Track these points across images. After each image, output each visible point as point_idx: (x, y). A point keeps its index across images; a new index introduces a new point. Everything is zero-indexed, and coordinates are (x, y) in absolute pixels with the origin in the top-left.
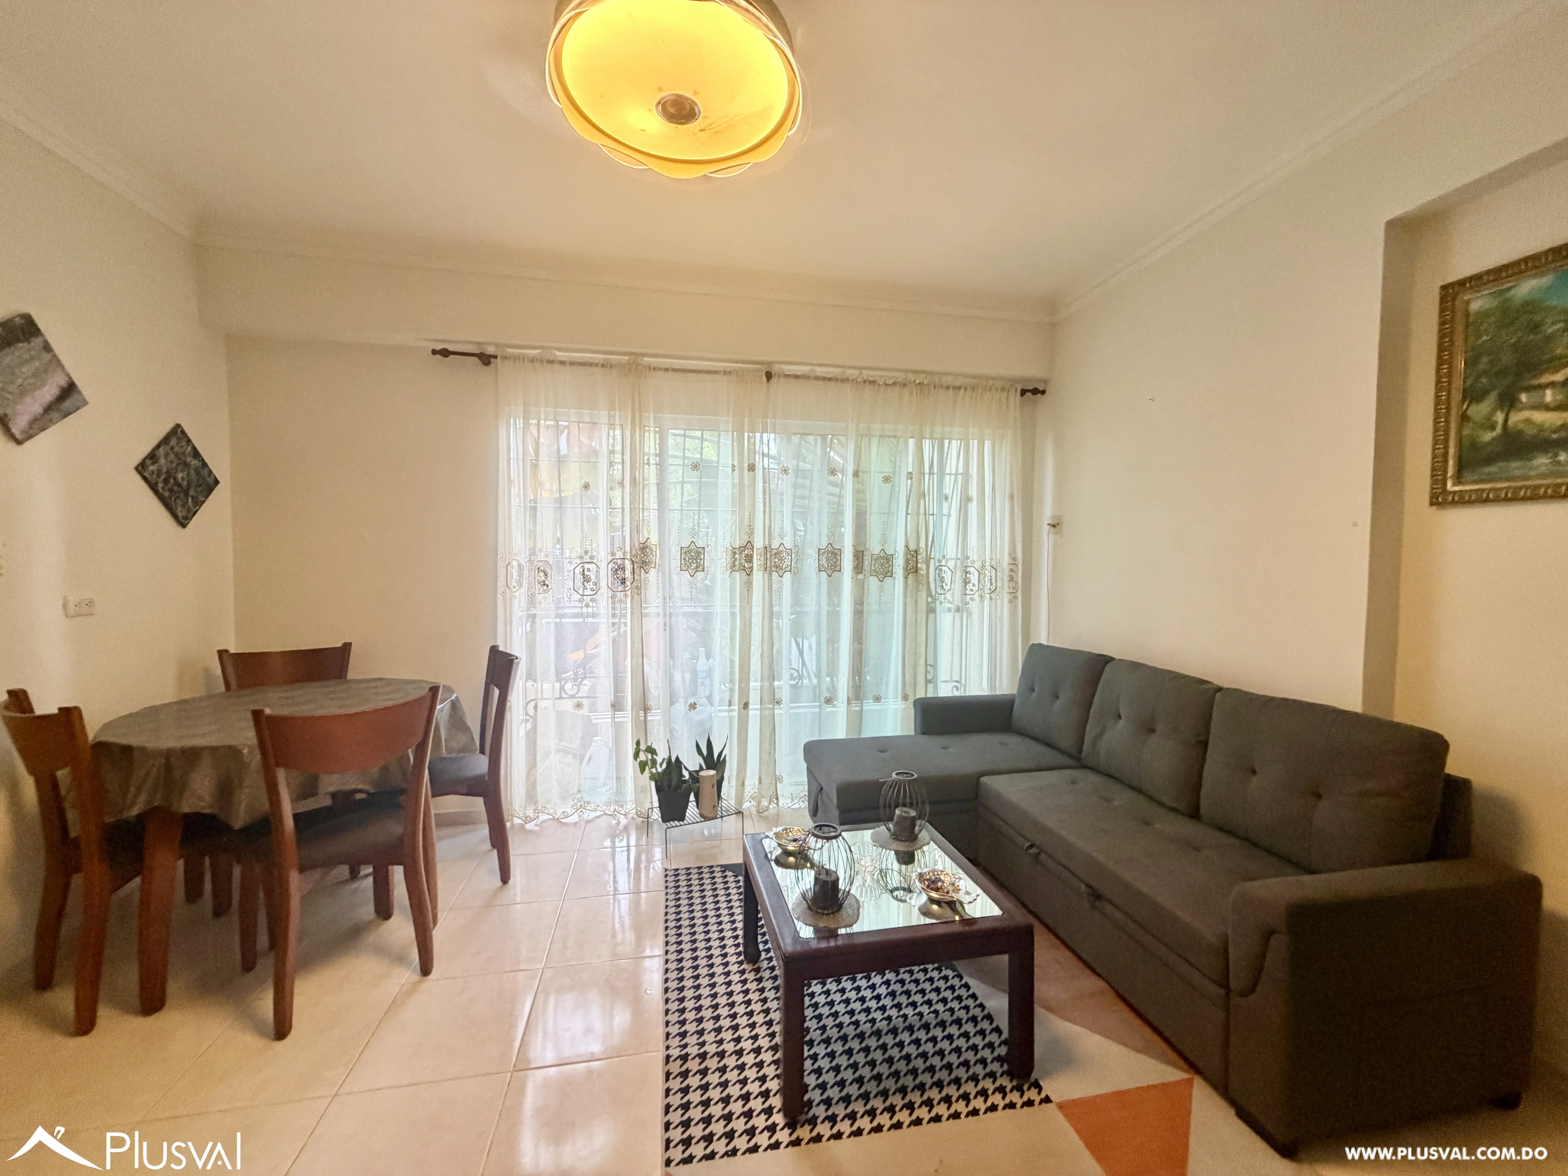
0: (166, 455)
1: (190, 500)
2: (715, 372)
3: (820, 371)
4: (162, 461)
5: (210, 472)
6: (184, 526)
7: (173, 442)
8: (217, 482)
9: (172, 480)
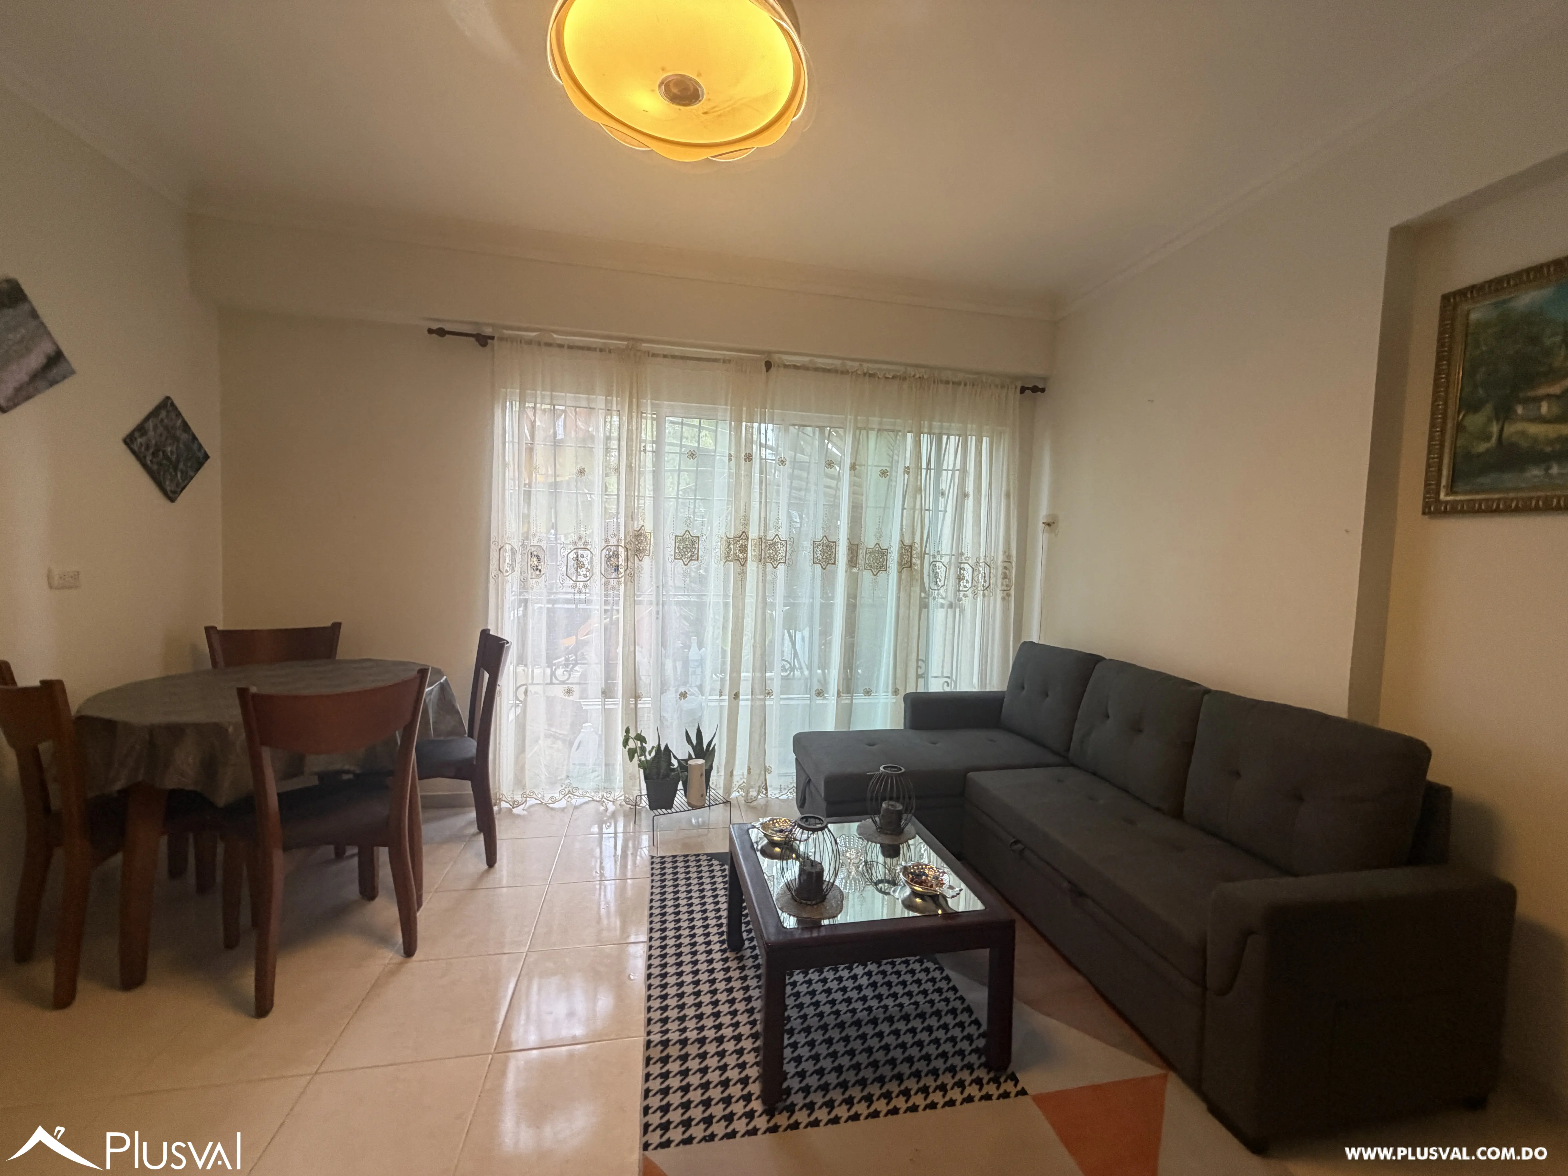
0: (155, 428)
1: (179, 475)
2: (715, 360)
3: (821, 362)
4: (151, 433)
5: (200, 447)
6: (172, 500)
7: (163, 414)
8: (207, 457)
9: (161, 453)
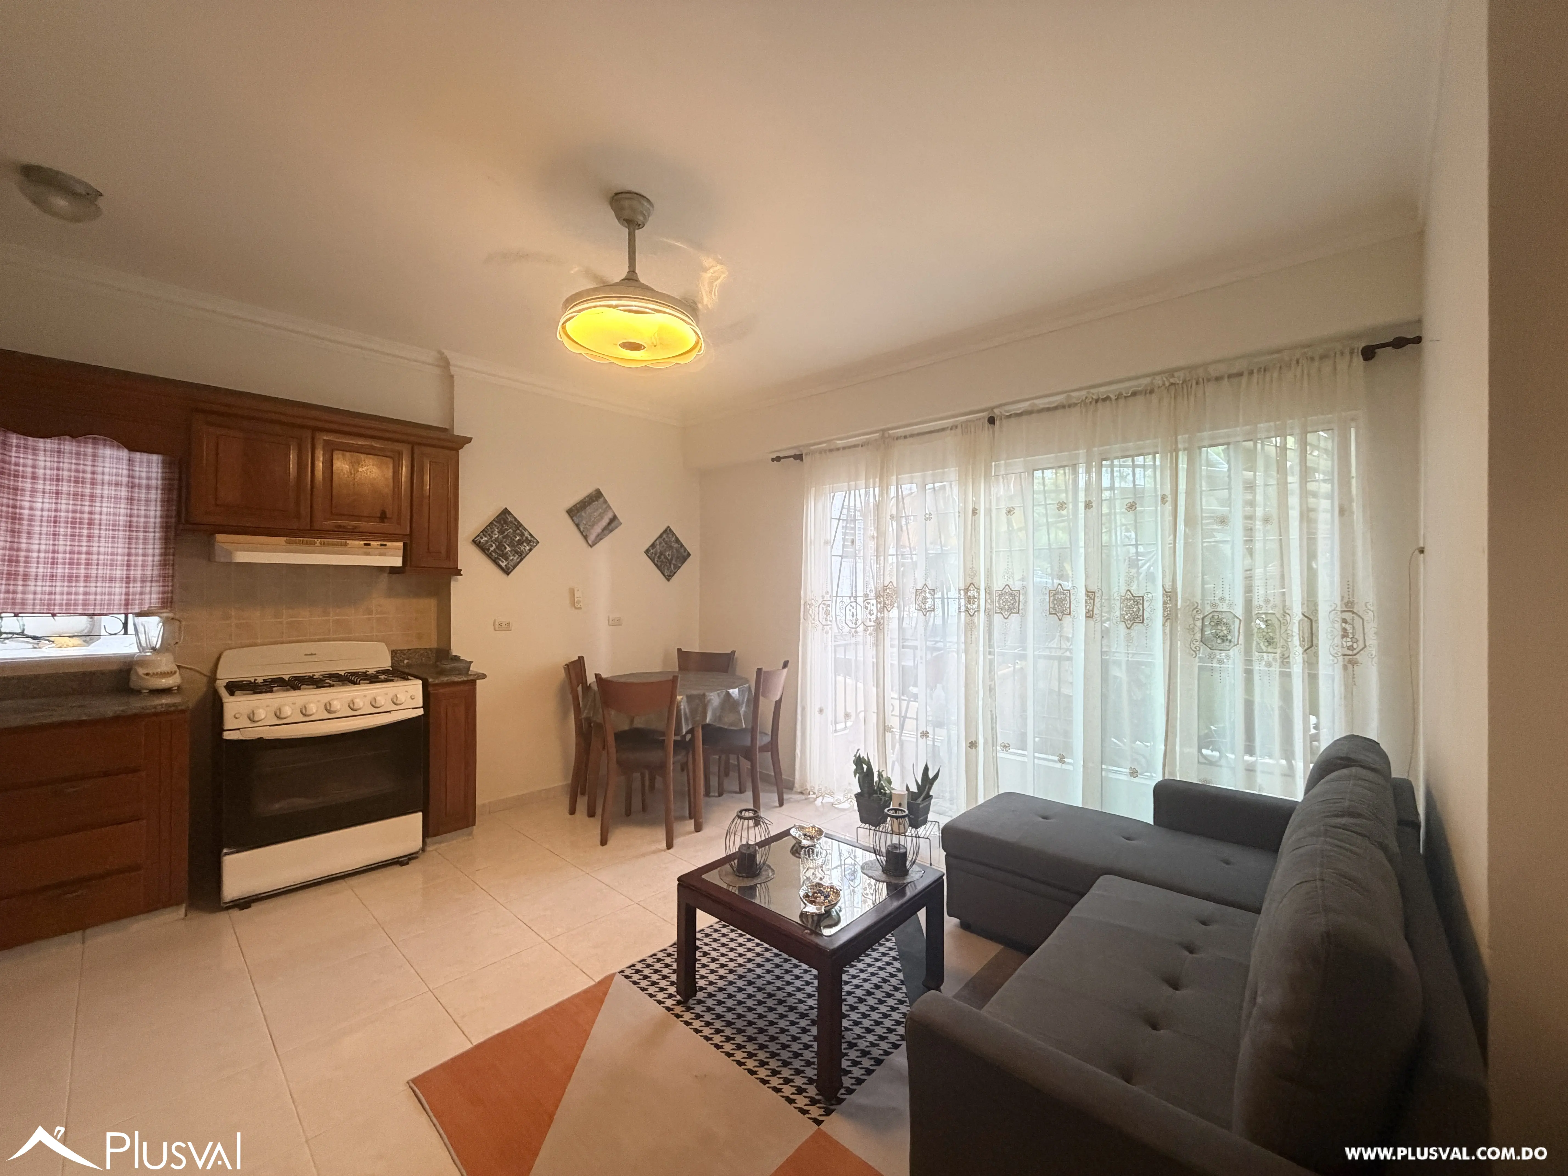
0: (660, 543)
1: (672, 566)
2: (943, 429)
3: (1041, 403)
4: (658, 547)
5: (685, 550)
6: (668, 580)
7: (664, 536)
8: (689, 555)
9: (663, 557)
